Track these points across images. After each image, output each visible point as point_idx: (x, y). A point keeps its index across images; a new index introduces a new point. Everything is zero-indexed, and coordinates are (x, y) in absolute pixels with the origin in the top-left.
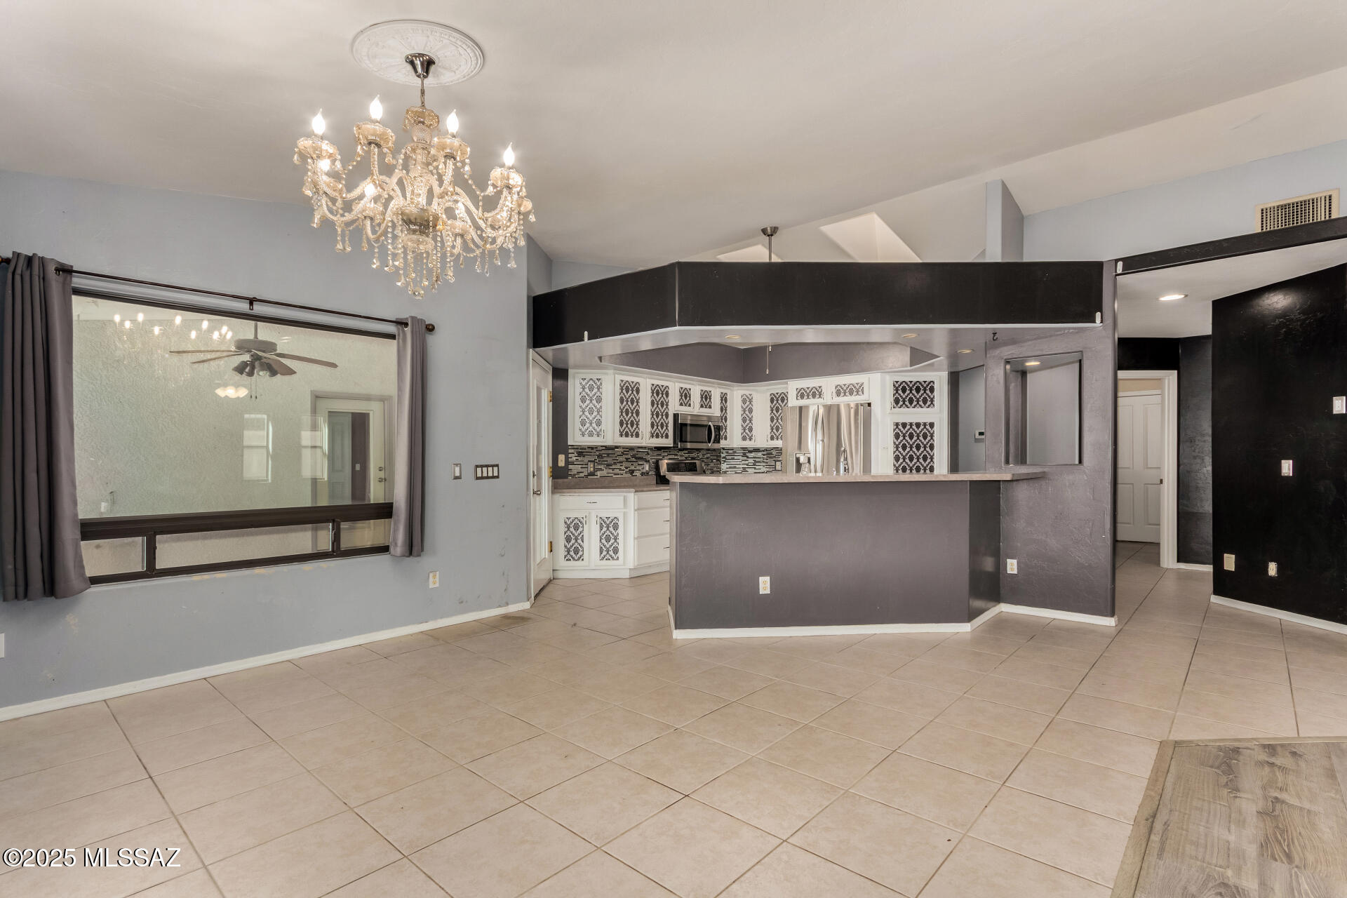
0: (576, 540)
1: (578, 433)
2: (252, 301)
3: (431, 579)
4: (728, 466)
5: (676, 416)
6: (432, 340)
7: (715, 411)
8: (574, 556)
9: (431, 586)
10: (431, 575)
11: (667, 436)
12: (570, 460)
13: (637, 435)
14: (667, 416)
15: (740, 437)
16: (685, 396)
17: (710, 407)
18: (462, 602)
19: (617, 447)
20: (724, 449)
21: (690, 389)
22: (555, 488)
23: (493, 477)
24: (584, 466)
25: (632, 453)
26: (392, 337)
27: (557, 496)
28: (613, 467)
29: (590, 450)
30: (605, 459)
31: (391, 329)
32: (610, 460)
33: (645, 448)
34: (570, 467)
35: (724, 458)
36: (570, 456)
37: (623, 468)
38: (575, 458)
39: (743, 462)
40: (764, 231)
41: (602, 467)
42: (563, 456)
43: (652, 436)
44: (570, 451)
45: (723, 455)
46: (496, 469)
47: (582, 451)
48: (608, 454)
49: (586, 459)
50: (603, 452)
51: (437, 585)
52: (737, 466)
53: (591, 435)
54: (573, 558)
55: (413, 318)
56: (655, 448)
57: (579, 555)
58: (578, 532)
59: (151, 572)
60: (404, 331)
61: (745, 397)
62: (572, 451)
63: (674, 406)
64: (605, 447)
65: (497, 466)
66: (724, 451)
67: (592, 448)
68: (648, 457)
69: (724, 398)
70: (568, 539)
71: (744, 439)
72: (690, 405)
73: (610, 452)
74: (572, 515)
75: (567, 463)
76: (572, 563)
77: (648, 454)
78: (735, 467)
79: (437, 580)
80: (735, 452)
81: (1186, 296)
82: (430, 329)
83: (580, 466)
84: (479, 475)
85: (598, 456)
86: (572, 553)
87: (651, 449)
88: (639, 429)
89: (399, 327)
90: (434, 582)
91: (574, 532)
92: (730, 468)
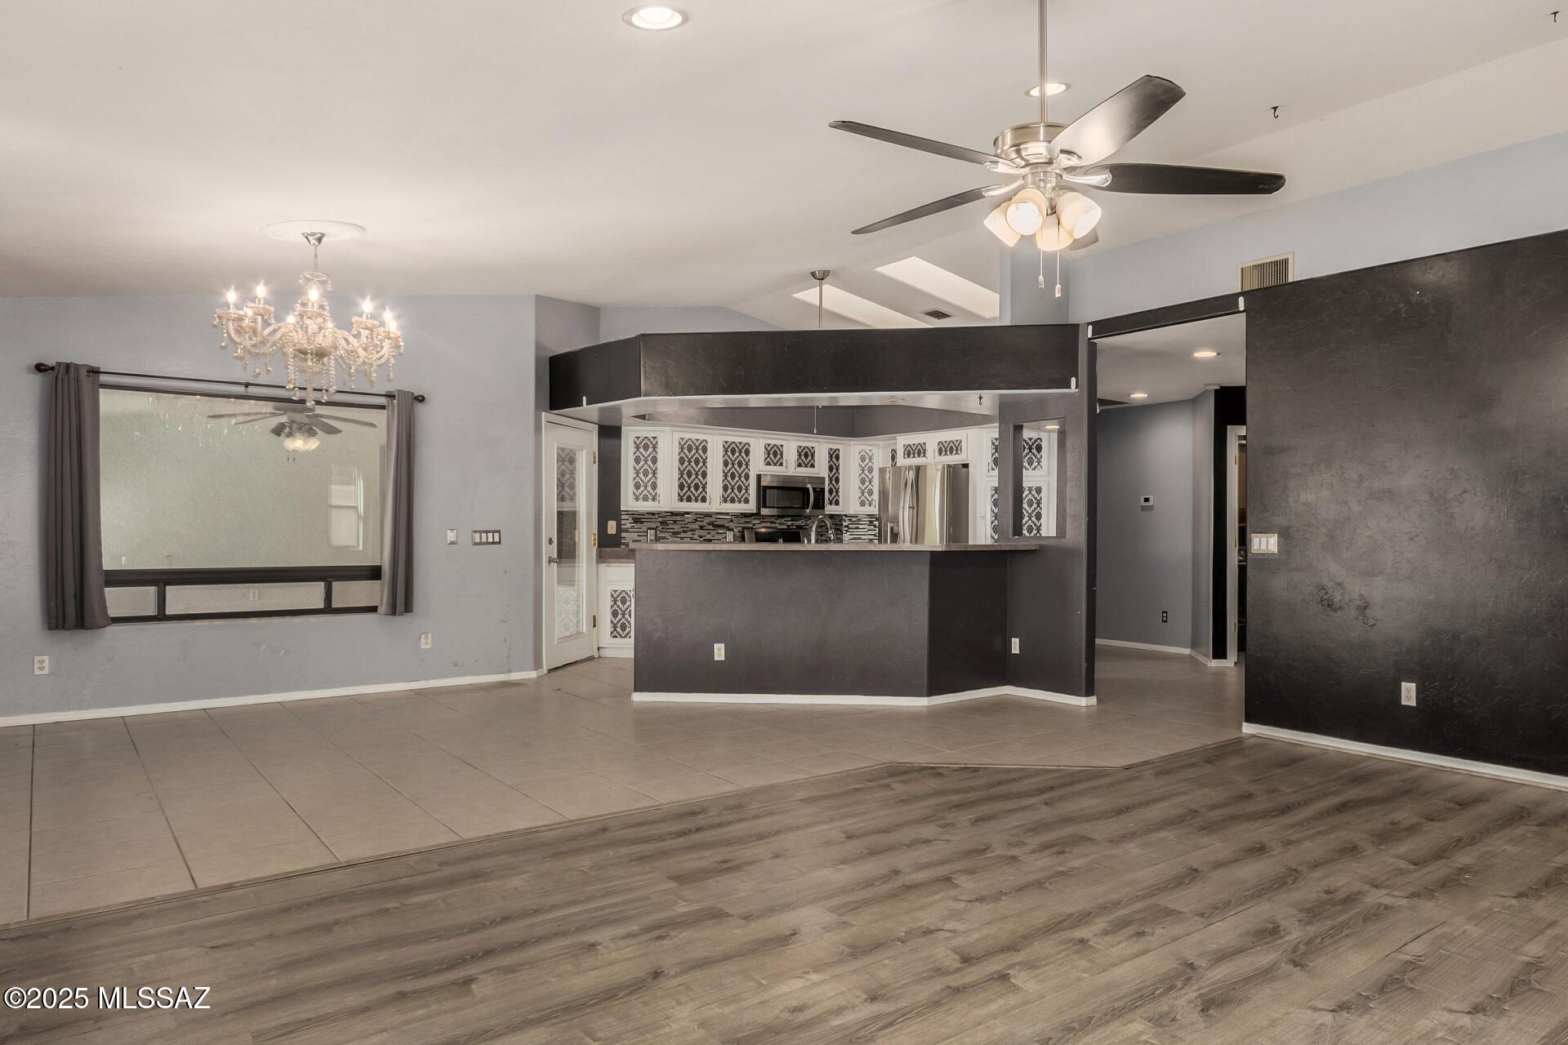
0: (624, 615)
1: (631, 497)
2: (247, 385)
3: (423, 640)
4: (851, 537)
5: (759, 477)
6: (420, 409)
7: (821, 469)
8: (621, 632)
9: (423, 646)
10: (423, 636)
11: (747, 501)
12: (623, 527)
13: (704, 500)
14: (747, 477)
15: (858, 502)
16: (774, 455)
17: (813, 466)
18: (457, 665)
19: (688, 513)
20: (846, 516)
21: (782, 446)
22: (600, 558)
23: (494, 543)
24: (642, 534)
25: (707, 520)
26: (383, 407)
27: (603, 566)
28: (683, 535)
29: (650, 516)
30: (670, 526)
31: (382, 401)
32: (677, 528)
33: (727, 514)
34: (623, 535)
35: (846, 526)
36: (623, 522)
37: (696, 537)
38: (629, 525)
39: (870, 532)
40: (813, 274)
41: (667, 535)
42: (614, 523)
43: (725, 501)
44: (623, 517)
45: (845, 524)
46: (497, 535)
47: (638, 518)
48: (675, 522)
49: (644, 527)
50: (668, 518)
51: (429, 646)
52: (863, 537)
53: (645, 499)
54: (620, 635)
55: (399, 391)
56: (741, 514)
57: (626, 632)
58: (626, 606)
59: (161, 616)
60: (392, 403)
61: (863, 453)
62: (626, 517)
63: (757, 464)
64: (672, 512)
65: (499, 532)
66: (846, 519)
67: (653, 514)
68: (731, 525)
69: (834, 456)
70: (615, 614)
71: (862, 504)
72: (781, 464)
73: (678, 518)
74: (620, 588)
75: (619, 529)
76: (619, 640)
77: (732, 521)
78: (860, 539)
79: (430, 641)
80: (860, 520)
81: (1218, 354)
82: (421, 399)
83: (637, 534)
84: (478, 540)
85: (662, 523)
86: (619, 629)
87: (736, 516)
88: (706, 493)
89: (389, 399)
90: (425, 644)
91: (621, 606)
92: (854, 539)
